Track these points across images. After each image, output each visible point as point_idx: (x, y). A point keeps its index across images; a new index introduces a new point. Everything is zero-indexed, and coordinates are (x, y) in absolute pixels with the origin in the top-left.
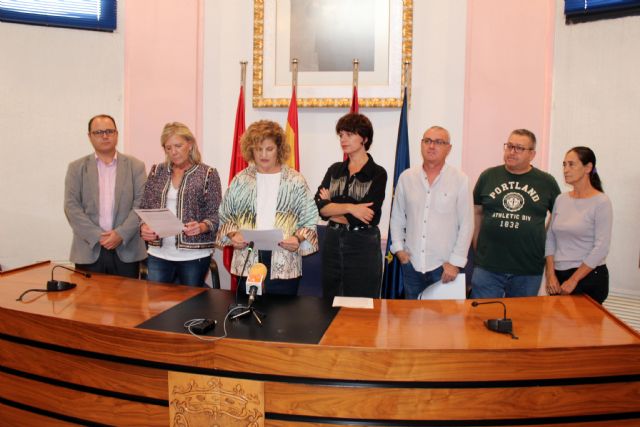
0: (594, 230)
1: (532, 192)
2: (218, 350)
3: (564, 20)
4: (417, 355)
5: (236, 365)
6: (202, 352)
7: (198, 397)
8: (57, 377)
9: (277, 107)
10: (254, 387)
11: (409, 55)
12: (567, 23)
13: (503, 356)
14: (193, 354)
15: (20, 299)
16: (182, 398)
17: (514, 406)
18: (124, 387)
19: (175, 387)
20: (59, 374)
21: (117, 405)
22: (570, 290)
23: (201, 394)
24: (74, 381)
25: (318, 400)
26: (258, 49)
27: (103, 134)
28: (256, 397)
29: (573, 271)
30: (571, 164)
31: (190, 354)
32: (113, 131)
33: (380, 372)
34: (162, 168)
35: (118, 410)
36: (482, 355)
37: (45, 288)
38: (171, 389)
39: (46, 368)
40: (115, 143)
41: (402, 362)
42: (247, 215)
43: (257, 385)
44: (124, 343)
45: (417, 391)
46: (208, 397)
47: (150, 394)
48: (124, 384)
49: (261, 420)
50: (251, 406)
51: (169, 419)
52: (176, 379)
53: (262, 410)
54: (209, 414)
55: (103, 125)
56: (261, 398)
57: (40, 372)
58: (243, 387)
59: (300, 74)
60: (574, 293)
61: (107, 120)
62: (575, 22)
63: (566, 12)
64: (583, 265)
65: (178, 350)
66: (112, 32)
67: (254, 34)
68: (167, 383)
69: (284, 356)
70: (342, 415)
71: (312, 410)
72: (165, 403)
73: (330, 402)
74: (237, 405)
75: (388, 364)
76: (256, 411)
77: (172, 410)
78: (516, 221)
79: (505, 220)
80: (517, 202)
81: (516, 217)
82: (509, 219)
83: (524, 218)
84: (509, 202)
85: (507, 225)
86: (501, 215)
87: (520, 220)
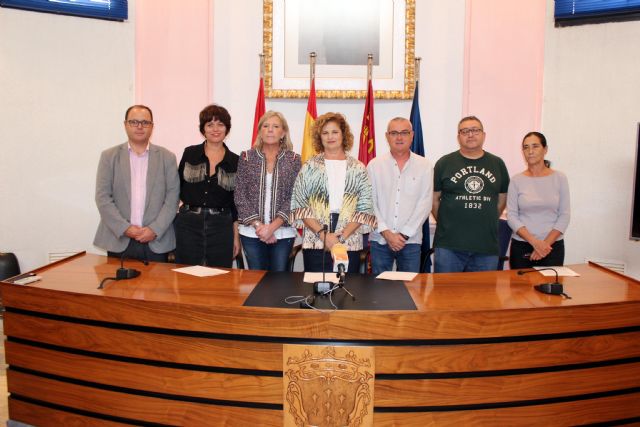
1: (488, 175)
2: (332, 321)
3: (553, 24)
4: (503, 314)
5: (350, 334)
6: (317, 324)
7: (312, 366)
8: (162, 359)
9: (287, 98)
11: (412, 50)
12: (556, 26)
13: (570, 312)
14: (308, 326)
15: (101, 287)
16: (296, 368)
17: (577, 353)
18: (235, 362)
19: (290, 358)
20: (163, 355)
21: (228, 379)
23: (315, 362)
24: (181, 360)
25: (423, 359)
26: (268, 41)
27: (140, 124)
28: (368, 360)
31: (304, 327)
32: (149, 123)
33: (476, 331)
34: (252, 152)
35: (228, 384)
36: (557, 311)
37: (115, 276)
38: (285, 360)
39: (149, 350)
40: (149, 134)
41: (493, 321)
42: (320, 196)
43: (368, 350)
44: (236, 321)
45: (503, 345)
46: (322, 366)
47: (262, 367)
48: (237, 359)
49: (371, 382)
50: (362, 370)
51: (282, 388)
52: (291, 350)
53: (372, 372)
54: (323, 381)
55: (140, 115)
56: (372, 361)
57: (142, 355)
58: (356, 353)
59: (317, 66)
61: (144, 110)
62: (563, 26)
63: (556, 15)
65: (293, 324)
66: (122, 21)
67: (264, 27)
68: (282, 355)
69: (393, 323)
70: (442, 370)
71: (417, 368)
72: (279, 374)
73: (432, 360)
74: (349, 370)
75: (482, 323)
76: (367, 373)
77: (286, 379)
78: (478, 202)
79: (469, 202)
80: (478, 185)
81: (479, 198)
82: (473, 201)
83: (485, 199)
84: (471, 185)
85: (471, 206)
86: (464, 198)
87: (482, 201)
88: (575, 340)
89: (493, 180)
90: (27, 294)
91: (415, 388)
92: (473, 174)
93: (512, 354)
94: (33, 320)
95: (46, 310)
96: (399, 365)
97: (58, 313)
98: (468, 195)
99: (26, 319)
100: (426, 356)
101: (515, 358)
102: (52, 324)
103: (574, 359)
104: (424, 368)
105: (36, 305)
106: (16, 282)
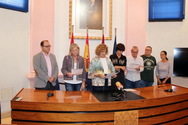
0: (169, 69)
1: (152, 61)
4: (167, 98)
5: (132, 107)
7: (122, 118)
10: (136, 112)
11: (111, 26)
12: (149, 22)
15: (48, 100)
16: (118, 119)
19: (116, 116)
22: (165, 83)
23: (123, 116)
25: (149, 112)
27: (49, 47)
29: (165, 78)
30: (163, 55)
31: (121, 106)
33: (161, 103)
34: (69, 56)
36: (177, 96)
38: (115, 117)
41: (165, 100)
42: (101, 69)
45: (167, 106)
46: (125, 117)
48: (101, 118)
49: (137, 120)
50: (135, 117)
52: (117, 114)
53: (138, 117)
54: (125, 121)
56: (138, 114)
58: (134, 112)
60: (166, 83)
62: (151, 22)
63: (149, 19)
64: (167, 77)
67: (70, 17)
68: (114, 115)
69: (143, 103)
70: (154, 115)
71: (148, 115)
72: (113, 121)
73: (152, 112)
74: (132, 117)
75: (163, 101)
76: (136, 118)
77: (115, 122)
78: (150, 68)
79: (148, 68)
80: (150, 63)
81: (150, 67)
82: (149, 68)
83: (152, 67)
84: (148, 63)
85: (148, 69)
86: (146, 67)
87: (151, 68)
88: (180, 103)
89: (153, 63)
90: (23, 104)
91: (147, 120)
92: (149, 61)
93: (168, 108)
94: (25, 113)
95: (31, 109)
96: (144, 115)
97: (36, 110)
98: (148, 66)
99: (22, 113)
100: (151, 111)
101: (169, 110)
102: (33, 113)
103: (180, 108)
104: (150, 114)
105: (27, 108)
106: (16, 100)
